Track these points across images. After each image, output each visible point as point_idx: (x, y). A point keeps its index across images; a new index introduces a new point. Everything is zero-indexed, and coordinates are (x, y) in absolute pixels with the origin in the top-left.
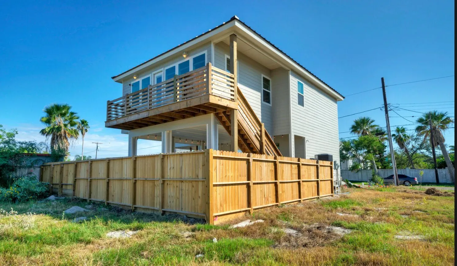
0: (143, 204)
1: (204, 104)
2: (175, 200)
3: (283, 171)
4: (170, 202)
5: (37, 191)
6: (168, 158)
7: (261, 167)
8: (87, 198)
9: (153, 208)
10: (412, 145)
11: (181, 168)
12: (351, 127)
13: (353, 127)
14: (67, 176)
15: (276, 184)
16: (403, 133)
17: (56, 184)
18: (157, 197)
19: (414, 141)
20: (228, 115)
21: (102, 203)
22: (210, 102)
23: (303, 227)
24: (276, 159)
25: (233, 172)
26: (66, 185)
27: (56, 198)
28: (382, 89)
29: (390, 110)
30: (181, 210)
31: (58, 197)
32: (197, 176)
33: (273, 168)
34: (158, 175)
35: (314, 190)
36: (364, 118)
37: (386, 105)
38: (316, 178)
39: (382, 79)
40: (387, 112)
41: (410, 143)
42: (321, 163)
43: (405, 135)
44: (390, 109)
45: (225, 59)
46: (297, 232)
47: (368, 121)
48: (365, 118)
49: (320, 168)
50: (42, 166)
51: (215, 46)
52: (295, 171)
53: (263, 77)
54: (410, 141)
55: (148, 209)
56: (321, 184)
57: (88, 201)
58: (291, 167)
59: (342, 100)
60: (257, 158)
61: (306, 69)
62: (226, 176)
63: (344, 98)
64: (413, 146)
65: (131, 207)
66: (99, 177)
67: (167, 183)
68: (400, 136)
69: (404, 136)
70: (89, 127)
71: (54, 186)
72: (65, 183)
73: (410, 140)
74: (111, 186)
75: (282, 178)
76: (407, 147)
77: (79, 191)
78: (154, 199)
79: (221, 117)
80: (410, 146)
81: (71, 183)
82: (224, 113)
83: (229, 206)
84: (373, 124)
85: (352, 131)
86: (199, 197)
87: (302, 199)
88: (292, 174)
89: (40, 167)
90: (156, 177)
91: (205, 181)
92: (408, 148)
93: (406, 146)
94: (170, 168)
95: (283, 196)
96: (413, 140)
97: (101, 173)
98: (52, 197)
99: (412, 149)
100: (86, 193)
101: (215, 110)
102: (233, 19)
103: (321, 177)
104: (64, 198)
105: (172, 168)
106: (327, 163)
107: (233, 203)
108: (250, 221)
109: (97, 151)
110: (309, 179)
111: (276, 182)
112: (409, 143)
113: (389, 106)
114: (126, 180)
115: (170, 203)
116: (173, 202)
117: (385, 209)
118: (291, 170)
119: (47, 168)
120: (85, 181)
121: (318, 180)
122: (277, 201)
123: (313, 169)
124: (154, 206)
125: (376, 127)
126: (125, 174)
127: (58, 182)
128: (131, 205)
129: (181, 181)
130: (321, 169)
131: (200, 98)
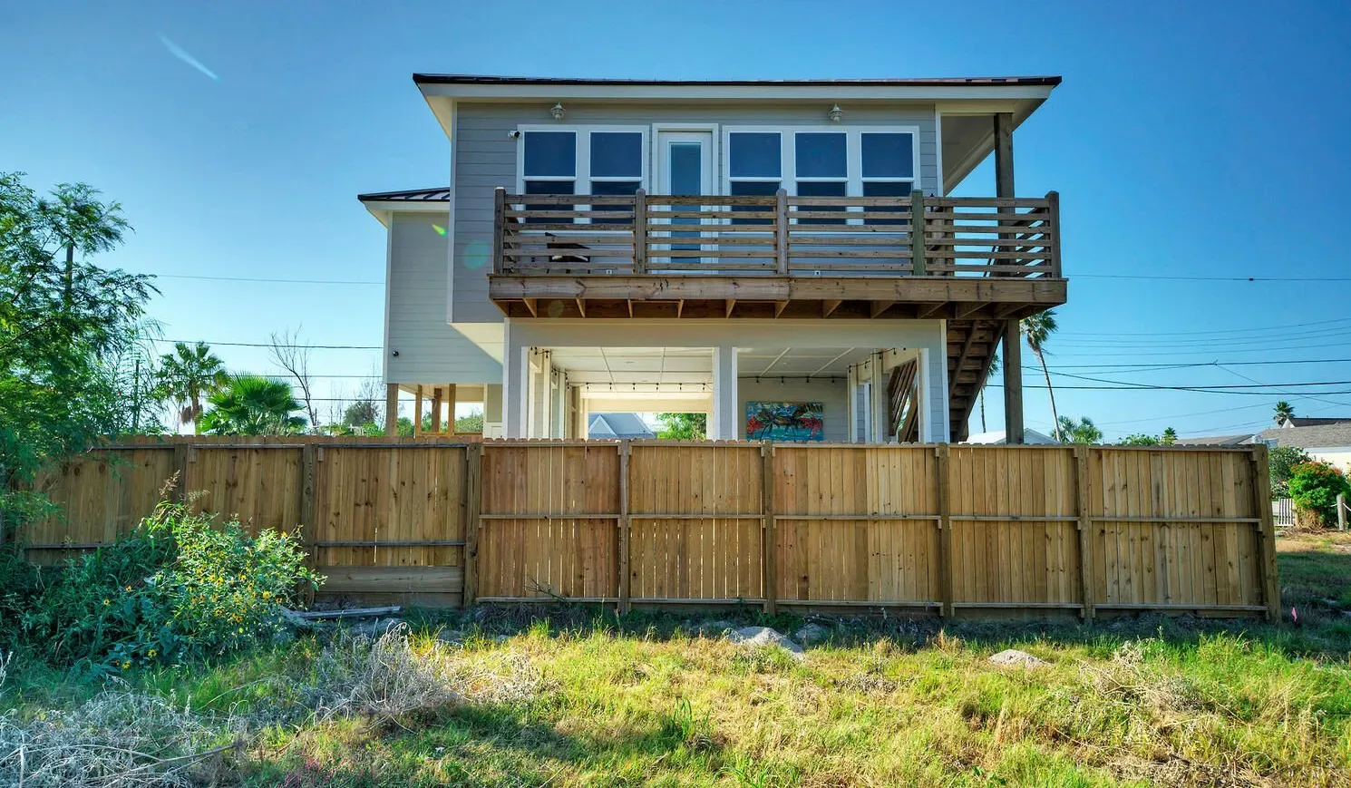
2: (1135, 576)
4: (1117, 582)
6: (1103, 460)
9: (1039, 604)
11: (1159, 488)
14: (370, 503)
18: (1055, 573)
30: (1161, 601)
32: (1219, 510)
34: (1058, 504)
57: (626, 607)
65: (934, 609)
67: (1098, 530)
74: (791, 543)
78: (1044, 579)
86: (1231, 563)
90: (1048, 511)
91: (1260, 524)
94: (1113, 487)
100: (589, 578)
105: (1118, 488)
115: (1116, 587)
116: (1129, 581)
128: (937, 603)
129: (1158, 523)
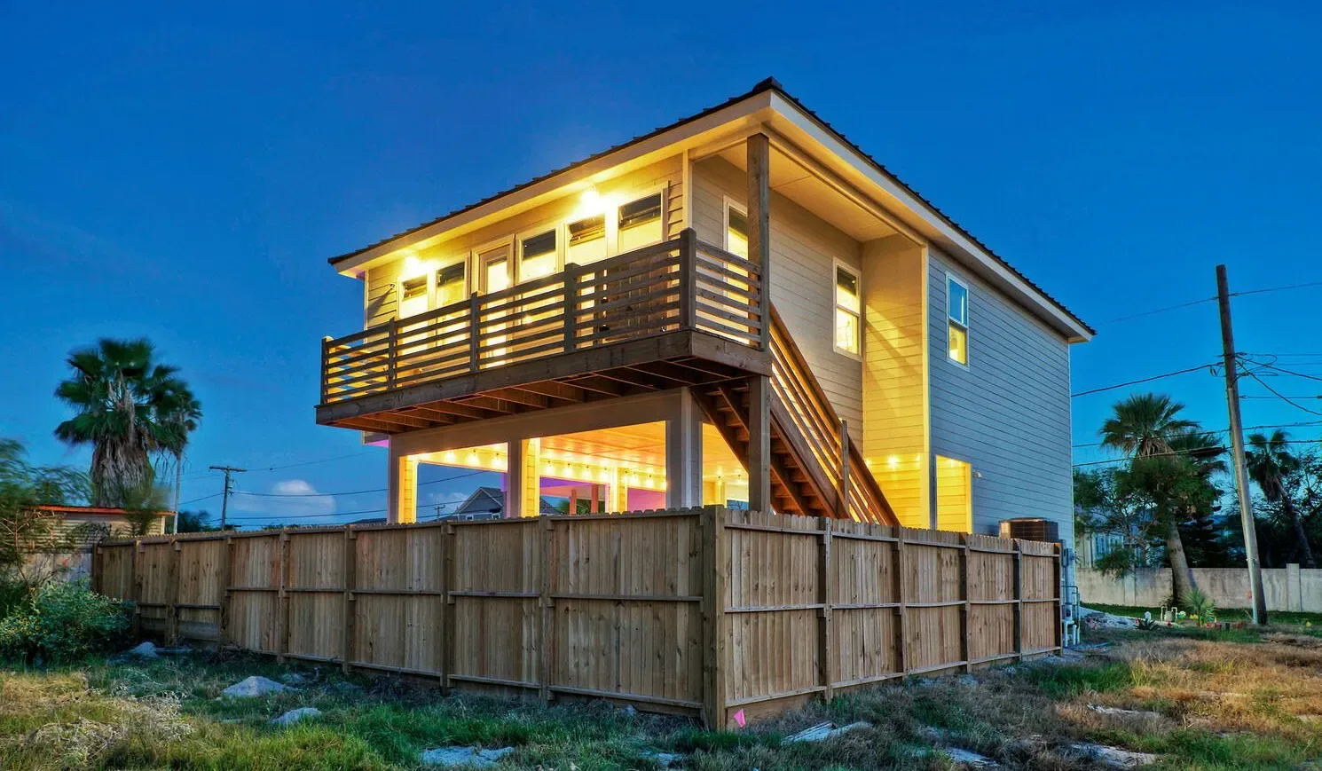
0: (483, 669)
1: (672, 360)
2: (592, 661)
3: (915, 572)
4: (577, 665)
5: (103, 629)
6: (570, 530)
7: (855, 562)
8: (274, 649)
9: (515, 683)
10: (1309, 489)
11: (616, 561)
12: (1102, 425)
13: (1110, 426)
14: (196, 578)
15: (896, 612)
16: (1278, 450)
17: (155, 607)
18: (529, 651)
19: (1316, 477)
20: (741, 394)
21: (333, 666)
22: (693, 353)
23: (999, 743)
24: (898, 537)
25: (776, 575)
26: (194, 609)
27: (161, 650)
28: (1217, 302)
29: (1244, 375)
30: (614, 689)
31: (162, 646)
32: (672, 587)
33: (887, 563)
34: (533, 581)
35: (1004, 632)
36: (1147, 397)
37: (1230, 356)
38: (1011, 595)
39: (1221, 272)
40: (1232, 379)
41: (1301, 483)
42: (1026, 546)
43: (1285, 454)
44: (1242, 371)
45: (725, 211)
46: (986, 760)
47: (1162, 408)
48: (1150, 396)
49: (1023, 563)
50: (99, 545)
51: (693, 168)
52: (951, 574)
53: (838, 268)
54: (1301, 477)
55: (501, 686)
56: (1027, 615)
57: (281, 660)
58: (939, 556)
59: (1085, 340)
60: (843, 530)
61: (977, 242)
62: (757, 586)
63: (1093, 332)
64: (1311, 494)
65: (437, 679)
66: (317, 587)
67: (564, 608)
68: (1268, 458)
69: (1284, 456)
70: (199, 414)
71: (149, 613)
72: (188, 603)
73: (1302, 472)
74: (364, 613)
75: (913, 595)
76: (1291, 495)
77: (244, 629)
78: (519, 656)
79: (714, 398)
80: (1301, 493)
81: (210, 604)
82: (727, 386)
83: (766, 678)
84: (1176, 417)
85: (1106, 442)
86: (679, 650)
87: (969, 663)
88: (940, 583)
89: (91, 551)
90: (525, 589)
91: (702, 603)
92: (1293, 498)
93: (1288, 491)
94: (577, 563)
95: (915, 650)
96: (1312, 473)
97: (324, 571)
98: (147, 648)
99: (1306, 503)
100: (271, 636)
101: (698, 377)
102: (766, 86)
103: (1026, 592)
104: (189, 650)
105: (582, 563)
106: (1046, 549)
107: (777, 670)
108: (830, 724)
109: (229, 495)
110: (988, 600)
111: (897, 608)
112: (1298, 483)
113: (1240, 361)
114: (420, 594)
115: (576, 669)
116: (587, 664)
117: (1237, 695)
118: (940, 572)
119: (117, 555)
120: (268, 599)
121: (1018, 603)
122: (899, 666)
123: (1002, 568)
124: (519, 677)
125: (1188, 430)
126: (416, 576)
127: (160, 600)
128: (439, 674)
129: (615, 600)
130: (1025, 565)
131: (658, 341)
